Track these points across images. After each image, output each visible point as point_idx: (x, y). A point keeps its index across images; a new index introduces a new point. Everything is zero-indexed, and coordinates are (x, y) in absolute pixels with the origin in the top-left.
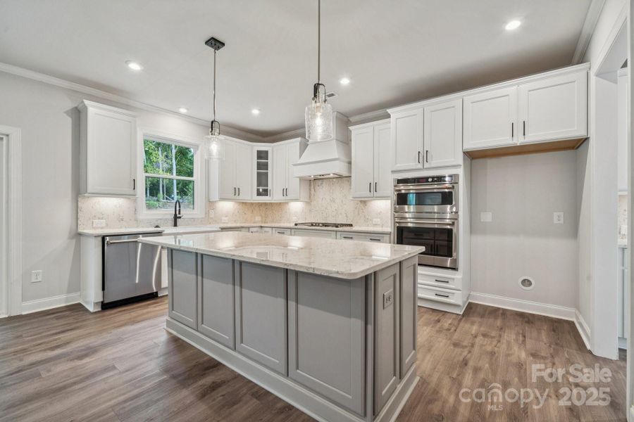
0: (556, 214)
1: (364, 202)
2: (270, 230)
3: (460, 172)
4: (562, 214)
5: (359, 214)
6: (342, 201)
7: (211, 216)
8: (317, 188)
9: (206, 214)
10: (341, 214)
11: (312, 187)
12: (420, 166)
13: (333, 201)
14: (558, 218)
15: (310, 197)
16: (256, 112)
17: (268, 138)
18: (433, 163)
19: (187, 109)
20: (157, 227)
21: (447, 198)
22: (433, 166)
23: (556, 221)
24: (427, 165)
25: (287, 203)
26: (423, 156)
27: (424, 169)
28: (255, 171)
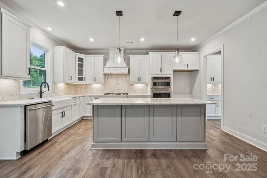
0: (187, 88)
1: (132, 85)
2: (89, 98)
3: (171, 76)
4: (188, 88)
5: (130, 89)
6: (122, 84)
7: (55, 92)
8: (109, 78)
9: (53, 90)
10: (121, 89)
11: (106, 77)
12: (160, 73)
13: (117, 84)
14: (188, 89)
15: (105, 82)
16: (92, 40)
17: (79, 51)
18: (165, 72)
19: (53, 29)
20: (32, 99)
21: (168, 84)
22: (164, 73)
23: (187, 90)
24: (162, 73)
25: (91, 84)
26: (162, 70)
27: (161, 74)
28: (77, 68)
